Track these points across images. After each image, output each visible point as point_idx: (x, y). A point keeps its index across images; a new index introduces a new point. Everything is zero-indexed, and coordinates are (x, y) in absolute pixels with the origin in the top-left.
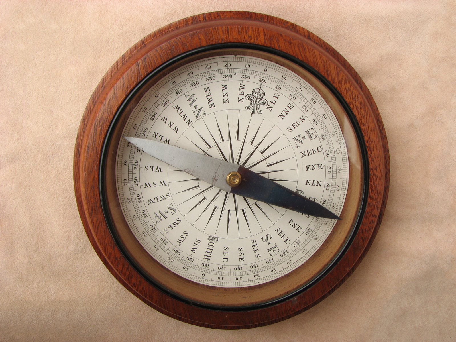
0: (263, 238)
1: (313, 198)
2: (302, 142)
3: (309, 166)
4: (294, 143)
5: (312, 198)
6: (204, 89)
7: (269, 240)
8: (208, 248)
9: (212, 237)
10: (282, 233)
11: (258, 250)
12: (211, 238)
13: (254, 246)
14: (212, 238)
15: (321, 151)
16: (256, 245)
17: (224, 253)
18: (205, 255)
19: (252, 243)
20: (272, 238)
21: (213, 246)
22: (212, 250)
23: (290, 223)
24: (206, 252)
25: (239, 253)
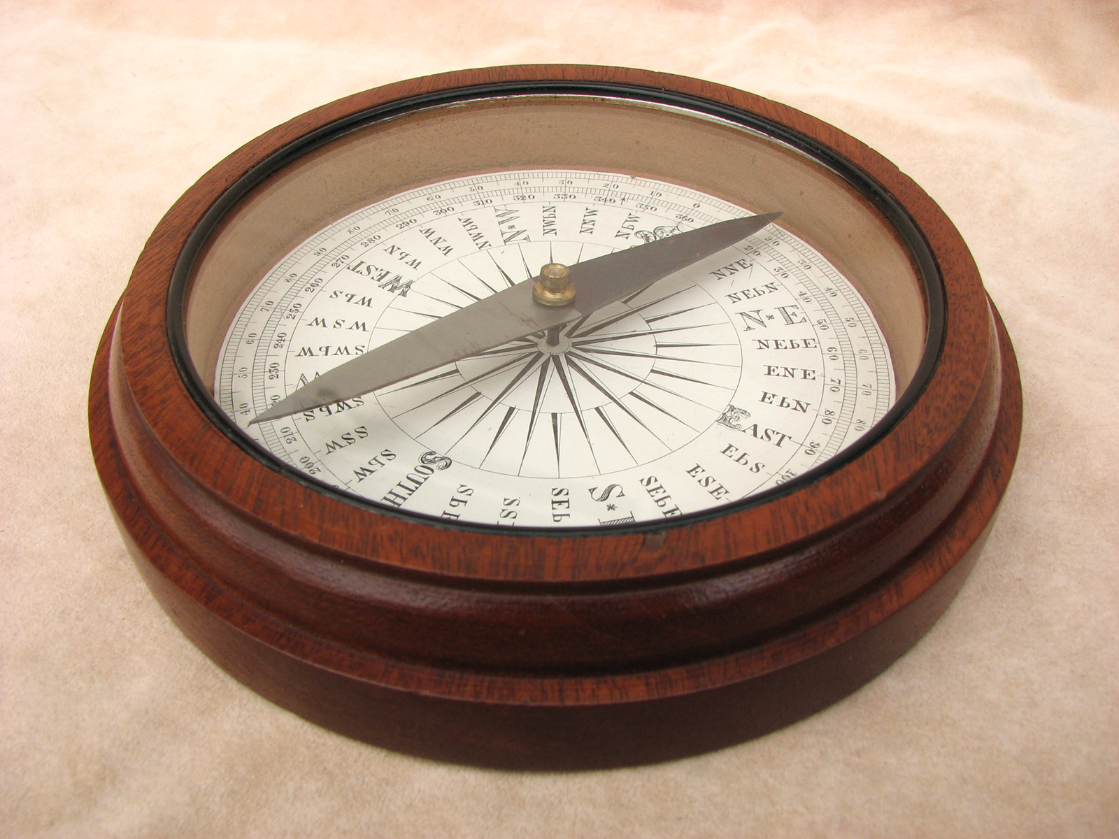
0: (594, 489)
1: (778, 433)
2: (762, 322)
3: (777, 367)
4: (741, 323)
5: (774, 432)
6: (544, 207)
7: (612, 499)
8: (408, 478)
9: (436, 455)
10: (661, 490)
11: (568, 515)
12: (429, 457)
13: (560, 503)
14: (434, 456)
15: (816, 347)
16: (568, 502)
17: (453, 500)
18: (390, 492)
19: (557, 495)
20: (623, 495)
21: (426, 476)
22: (420, 484)
23: (693, 473)
24: (399, 485)
25: (504, 510)
